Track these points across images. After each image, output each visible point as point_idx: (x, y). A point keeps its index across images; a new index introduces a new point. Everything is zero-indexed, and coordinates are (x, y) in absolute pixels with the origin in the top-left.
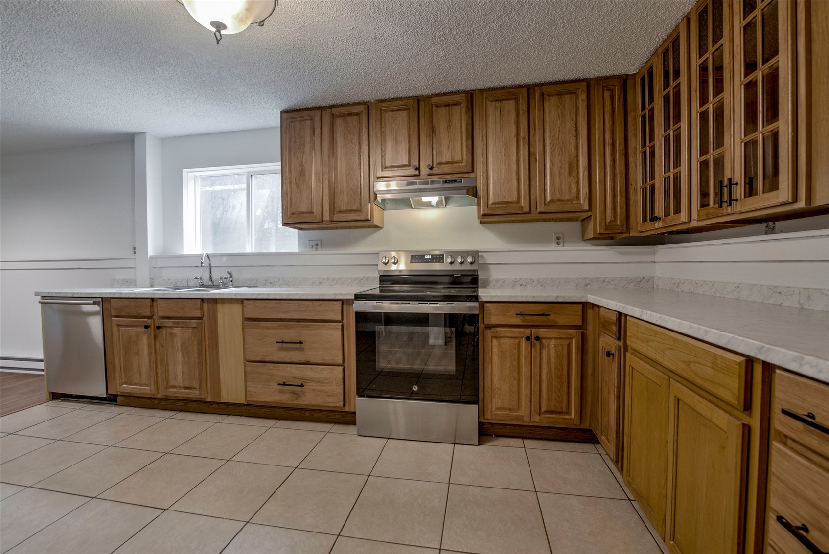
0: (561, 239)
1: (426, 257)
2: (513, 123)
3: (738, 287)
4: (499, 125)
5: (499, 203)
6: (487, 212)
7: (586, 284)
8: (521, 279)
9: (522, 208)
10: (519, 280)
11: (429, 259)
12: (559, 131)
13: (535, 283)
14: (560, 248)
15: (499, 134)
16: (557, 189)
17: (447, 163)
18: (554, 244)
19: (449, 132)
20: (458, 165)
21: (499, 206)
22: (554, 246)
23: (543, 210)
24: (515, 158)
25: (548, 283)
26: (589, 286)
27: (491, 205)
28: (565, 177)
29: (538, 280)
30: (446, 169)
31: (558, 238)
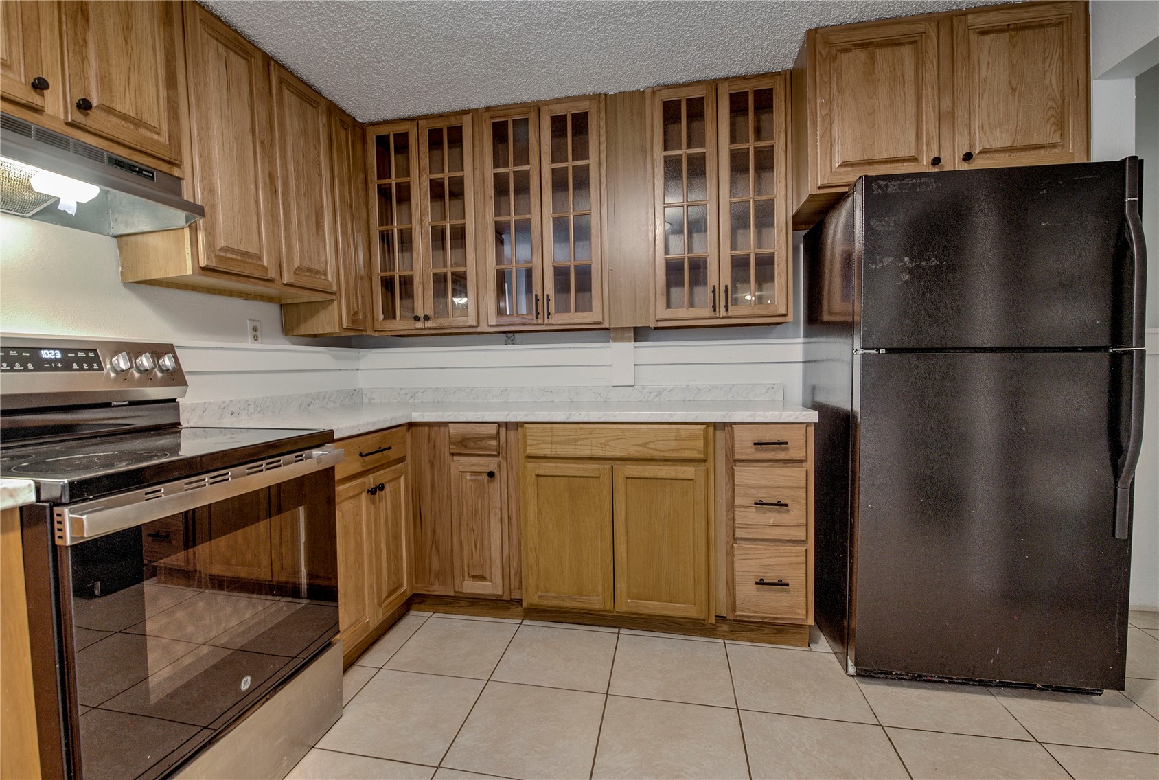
0: (259, 331)
1: (45, 354)
2: (247, 105)
3: (506, 390)
4: (225, 92)
5: (233, 251)
6: (214, 264)
7: (308, 404)
8: (231, 401)
9: (265, 269)
10: (229, 405)
11: (55, 361)
12: (303, 156)
13: (251, 408)
14: (257, 346)
15: (227, 112)
16: (306, 250)
17: (124, 117)
18: (250, 338)
19: (126, 43)
20: (149, 134)
21: (231, 256)
22: (249, 343)
23: (292, 281)
24: (252, 174)
25: (268, 407)
26: (311, 406)
27: (219, 250)
28: (313, 234)
29: (255, 403)
30: (124, 132)
31: (255, 329)
